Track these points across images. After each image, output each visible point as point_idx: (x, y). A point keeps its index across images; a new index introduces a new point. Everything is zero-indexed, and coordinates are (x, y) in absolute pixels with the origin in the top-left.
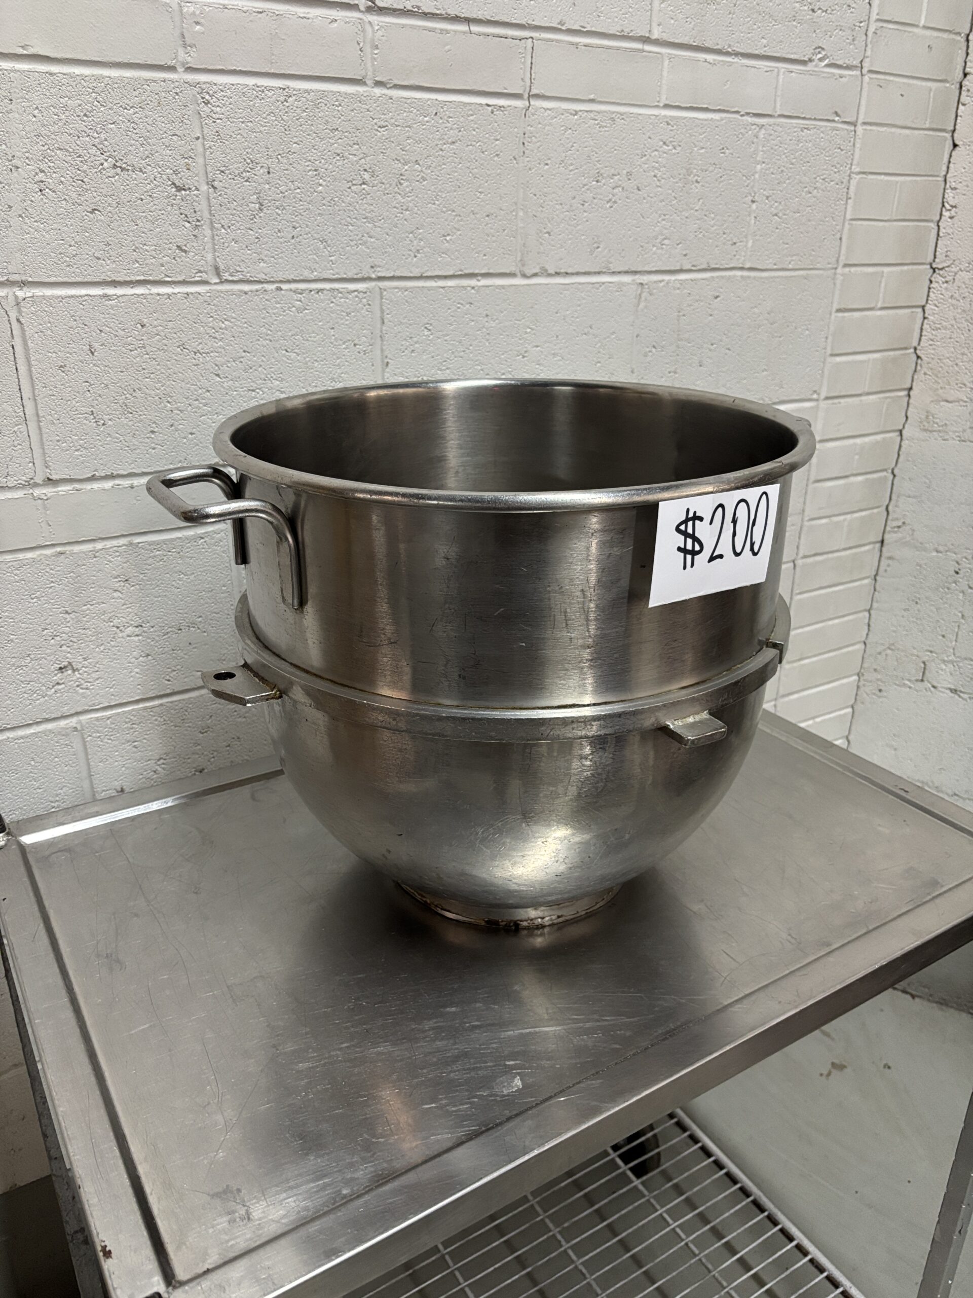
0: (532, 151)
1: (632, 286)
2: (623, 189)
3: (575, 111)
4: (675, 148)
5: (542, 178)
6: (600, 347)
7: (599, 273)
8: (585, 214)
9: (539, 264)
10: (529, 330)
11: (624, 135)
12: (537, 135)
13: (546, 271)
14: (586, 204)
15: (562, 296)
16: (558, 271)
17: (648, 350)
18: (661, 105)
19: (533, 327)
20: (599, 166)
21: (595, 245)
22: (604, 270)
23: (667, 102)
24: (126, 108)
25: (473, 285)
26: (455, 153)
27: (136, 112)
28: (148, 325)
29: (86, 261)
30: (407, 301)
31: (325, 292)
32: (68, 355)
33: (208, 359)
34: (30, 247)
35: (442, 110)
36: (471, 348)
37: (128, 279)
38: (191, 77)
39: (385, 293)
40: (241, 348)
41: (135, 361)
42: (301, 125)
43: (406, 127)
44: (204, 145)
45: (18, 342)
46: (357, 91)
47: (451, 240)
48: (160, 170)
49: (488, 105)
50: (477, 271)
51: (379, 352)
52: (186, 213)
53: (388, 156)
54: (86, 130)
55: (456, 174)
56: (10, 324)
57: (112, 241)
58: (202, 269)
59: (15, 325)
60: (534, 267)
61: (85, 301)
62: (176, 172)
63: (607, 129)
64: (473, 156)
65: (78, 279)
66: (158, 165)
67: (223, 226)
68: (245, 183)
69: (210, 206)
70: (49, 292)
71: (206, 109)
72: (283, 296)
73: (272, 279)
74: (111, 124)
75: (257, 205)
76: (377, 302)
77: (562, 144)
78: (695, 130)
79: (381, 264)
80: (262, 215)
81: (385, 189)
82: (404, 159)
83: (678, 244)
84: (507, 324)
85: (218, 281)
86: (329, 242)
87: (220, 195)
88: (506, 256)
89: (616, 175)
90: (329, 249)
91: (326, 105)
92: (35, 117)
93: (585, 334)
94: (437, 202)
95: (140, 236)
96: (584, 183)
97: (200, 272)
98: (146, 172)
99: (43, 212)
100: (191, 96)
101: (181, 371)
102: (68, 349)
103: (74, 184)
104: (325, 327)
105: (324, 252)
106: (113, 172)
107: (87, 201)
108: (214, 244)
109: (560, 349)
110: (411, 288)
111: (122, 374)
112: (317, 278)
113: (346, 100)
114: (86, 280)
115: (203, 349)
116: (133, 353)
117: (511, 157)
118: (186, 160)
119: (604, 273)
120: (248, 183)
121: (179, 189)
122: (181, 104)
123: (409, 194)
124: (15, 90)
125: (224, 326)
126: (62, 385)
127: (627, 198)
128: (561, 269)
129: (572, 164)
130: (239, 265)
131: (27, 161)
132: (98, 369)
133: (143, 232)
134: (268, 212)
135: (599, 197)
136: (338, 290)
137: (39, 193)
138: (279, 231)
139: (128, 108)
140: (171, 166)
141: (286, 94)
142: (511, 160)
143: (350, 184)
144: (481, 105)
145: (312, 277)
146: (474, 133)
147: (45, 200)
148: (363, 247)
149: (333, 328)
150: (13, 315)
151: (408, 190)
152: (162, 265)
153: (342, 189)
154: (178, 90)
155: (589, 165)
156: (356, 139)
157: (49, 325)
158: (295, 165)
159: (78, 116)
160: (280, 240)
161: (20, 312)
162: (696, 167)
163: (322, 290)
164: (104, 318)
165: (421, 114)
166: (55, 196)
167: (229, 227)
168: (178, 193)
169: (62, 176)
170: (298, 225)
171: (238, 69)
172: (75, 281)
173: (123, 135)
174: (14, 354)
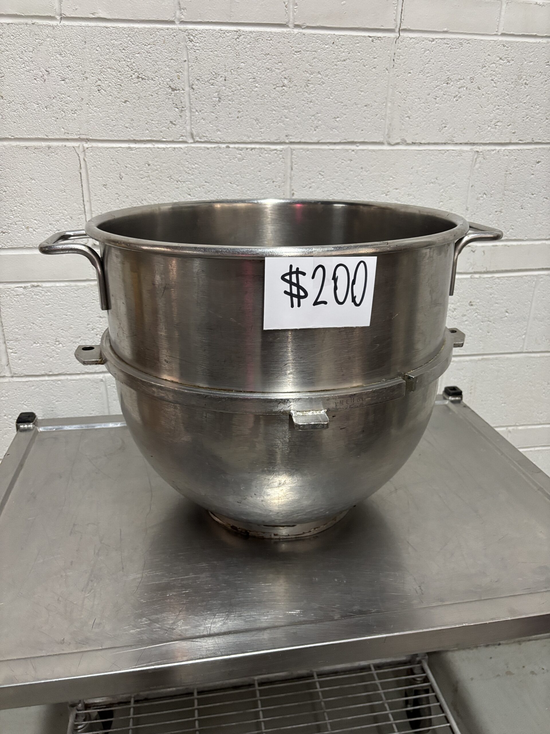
0: (400, 64)
1: (470, 153)
2: (467, 88)
3: (433, 39)
4: (509, 62)
5: (406, 82)
6: (443, 192)
7: (445, 144)
8: (437, 105)
9: (400, 137)
10: (391, 178)
11: (469, 53)
12: (404, 55)
13: (406, 141)
14: (438, 99)
15: (416, 158)
16: (414, 141)
17: (480, 195)
18: (499, 34)
19: (394, 176)
20: (448, 73)
21: (444, 125)
22: (449, 142)
23: (504, 32)
24: (145, 45)
25: (353, 149)
26: (345, 67)
27: (151, 47)
28: (151, 165)
29: (120, 129)
30: (308, 157)
31: (256, 150)
32: (109, 179)
33: (184, 185)
34: (91, 120)
35: (338, 41)
36: (350, 187)
37: (142, 139)
38: (182, 27)
39: (294, 152)
40: (204, 180)
41: (143, 184)
42: (246, 52)
43: (313, 51)
44: (188, 65)
45: (83, 171)
46: (282, 31)
47: (339, 120)
48: (163, 79)
49: (370, 37)
50: (356, 140)
51: (288, 187)
52: (176, 103)
53: (300, 70)
54: (124, 57)
55: (345, 80)
56: (80, 161)
57: (134, 118)
58: (183, 134)
59: (82, 162)
60: (397, 139)
61: (118, 150)
62: (172, 80)
63: (456, 50)
64: (358, 68)
65: (116, 139)
66: (162, 76)
67: (197, 111)
68: (211, 86)
69: (190, 100)
70: (100, 145)
71: (191, 44)
72: (231, 151)
73: (224, 142)
74: (137, 54)
75: (218, 99)
76: (289, 157)
77: (422, 60)
78: (526, 49)
79: (293, 134)
80: (220, 104)
81: (298, 89)
82: (310, 71)
83: (508, 126)
84: (375, 173)
85: (192, 141)
86: (260, 120)
87: (196, 93)
88: (377, 131)
89: (462, 80)
90: (260, 124)
91: (262, 40)
92: (97, 51)
93: (432, 183)
94: (331, 97)
95: (150, 116)
96: (437, 85)
97: (182, 136)
98: (154, 81)
99: (99, 102)
100: (182, 37)
101: (169, 191)
102: (108, 176)
103: (116, 87)
104: (255, 170)
105: (256, 126)
106: (136, 80)
107: (122, 96)
108: (191, 121)
109: (414, 192)
110: (311, 149)
111: (136, 191)
112: (251, 141)
113: (275, 37)
114: (120, 139)
115: (182, 179)
116: (143, 180)
117: (384, 69)
118: (178, 74)
119: (449, 144)
120: (213, 86)
121: (173, 90)
122: (176, 42)
123: (313, 92)
124: (88, 37)
125: (194, 167)
126: (104, 195)
127: (470, 94)
128: (416, 140)
129: (429, 73)
130: (205, 133)
131: (92, 74)
132: (124, 187)
133: (152, 114)
134: (224, 103)
135: (447, 93)
136: (264, 149)
137: (98, 92)
138: (230, 114)
139: (147, 45)
140: (169, 77)
141: (238, 34)
142: (384, 70)
143: (275, 86)
144: (364, 37)
145: (248, 140)
146: (359, 54)
147: (100, 96)
148: (281, 124)
149: (260, 171)
150: (82, 157)
151: (312, 90)
152: (161, 132)
153: (269, 89)
154: (175, 34)
155: (441, 73)
156: (280, 59)
157: (99, 163)
158: (241, 76)
159: (120, 50)
160: (230, 119)
161: (85, 155)
162: (526, 74)
163: (254, 149)
164: (128, 160)
165: (323, 44)
166: (105, 93)
167: (200, 111)
168: (173, 92)
169: (110, 83)
170: (241, 110)
171: (210, 21)
172: (114, 139)
173: (143, 60)
174: (81, 177)
